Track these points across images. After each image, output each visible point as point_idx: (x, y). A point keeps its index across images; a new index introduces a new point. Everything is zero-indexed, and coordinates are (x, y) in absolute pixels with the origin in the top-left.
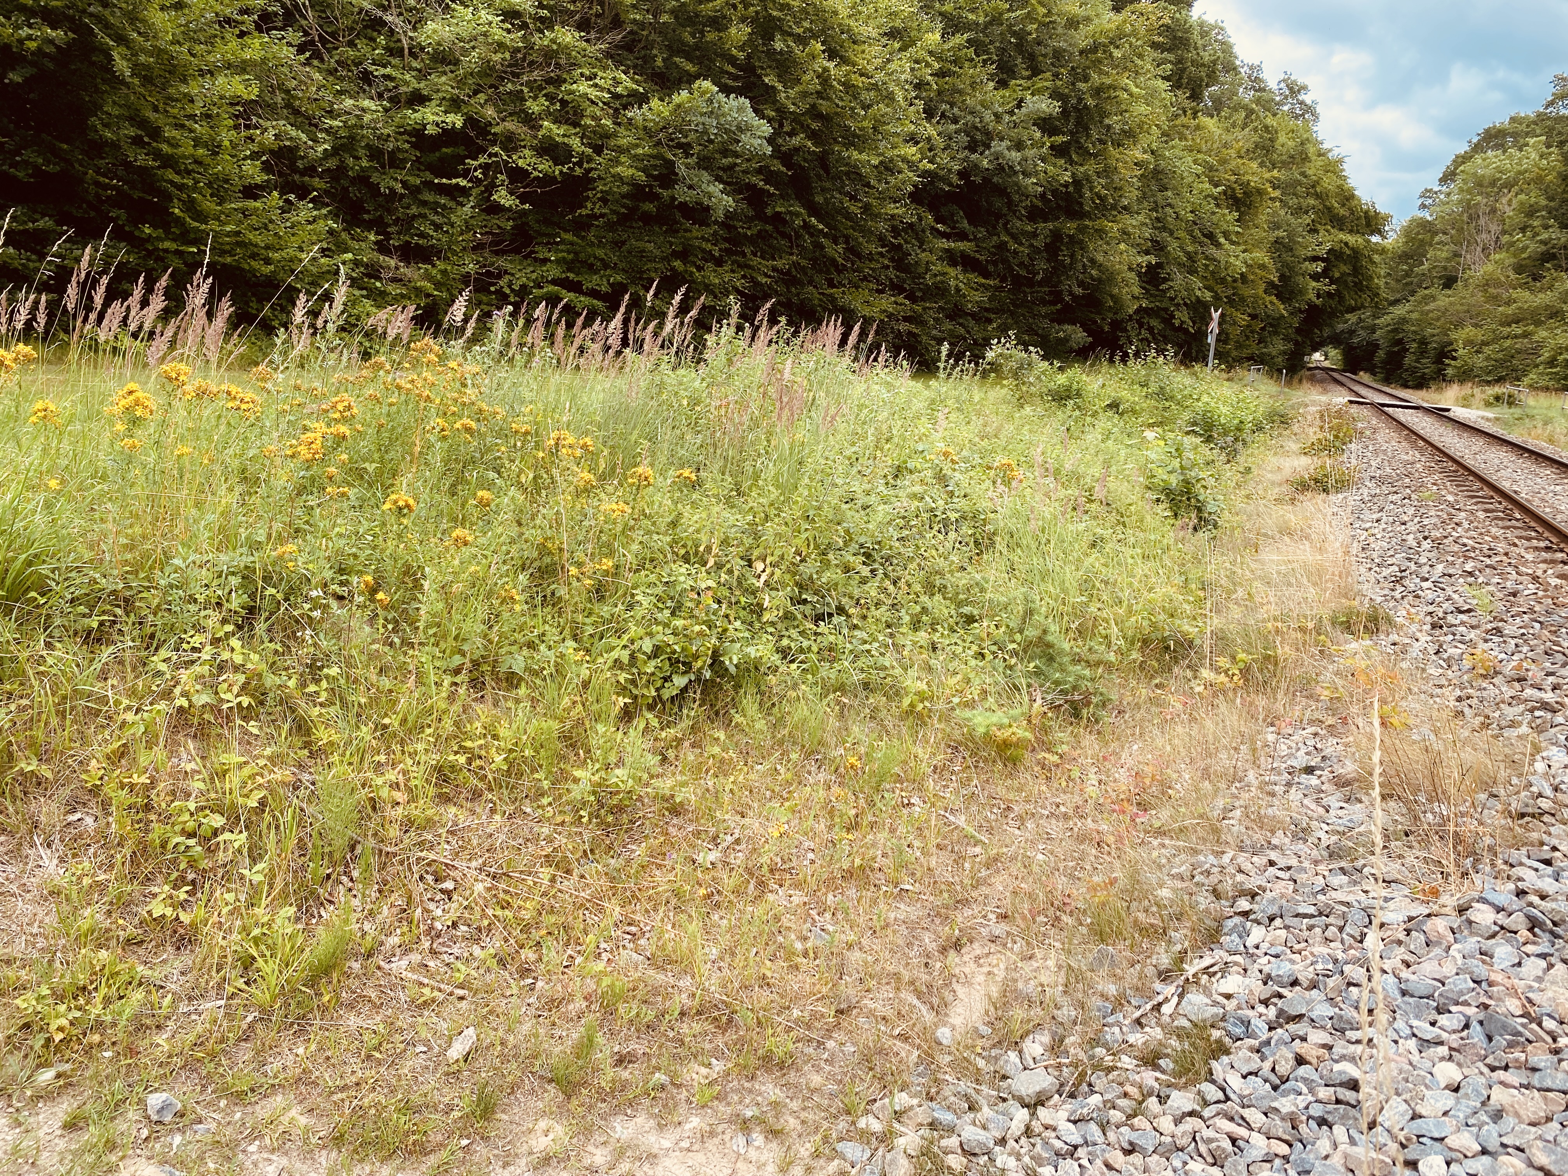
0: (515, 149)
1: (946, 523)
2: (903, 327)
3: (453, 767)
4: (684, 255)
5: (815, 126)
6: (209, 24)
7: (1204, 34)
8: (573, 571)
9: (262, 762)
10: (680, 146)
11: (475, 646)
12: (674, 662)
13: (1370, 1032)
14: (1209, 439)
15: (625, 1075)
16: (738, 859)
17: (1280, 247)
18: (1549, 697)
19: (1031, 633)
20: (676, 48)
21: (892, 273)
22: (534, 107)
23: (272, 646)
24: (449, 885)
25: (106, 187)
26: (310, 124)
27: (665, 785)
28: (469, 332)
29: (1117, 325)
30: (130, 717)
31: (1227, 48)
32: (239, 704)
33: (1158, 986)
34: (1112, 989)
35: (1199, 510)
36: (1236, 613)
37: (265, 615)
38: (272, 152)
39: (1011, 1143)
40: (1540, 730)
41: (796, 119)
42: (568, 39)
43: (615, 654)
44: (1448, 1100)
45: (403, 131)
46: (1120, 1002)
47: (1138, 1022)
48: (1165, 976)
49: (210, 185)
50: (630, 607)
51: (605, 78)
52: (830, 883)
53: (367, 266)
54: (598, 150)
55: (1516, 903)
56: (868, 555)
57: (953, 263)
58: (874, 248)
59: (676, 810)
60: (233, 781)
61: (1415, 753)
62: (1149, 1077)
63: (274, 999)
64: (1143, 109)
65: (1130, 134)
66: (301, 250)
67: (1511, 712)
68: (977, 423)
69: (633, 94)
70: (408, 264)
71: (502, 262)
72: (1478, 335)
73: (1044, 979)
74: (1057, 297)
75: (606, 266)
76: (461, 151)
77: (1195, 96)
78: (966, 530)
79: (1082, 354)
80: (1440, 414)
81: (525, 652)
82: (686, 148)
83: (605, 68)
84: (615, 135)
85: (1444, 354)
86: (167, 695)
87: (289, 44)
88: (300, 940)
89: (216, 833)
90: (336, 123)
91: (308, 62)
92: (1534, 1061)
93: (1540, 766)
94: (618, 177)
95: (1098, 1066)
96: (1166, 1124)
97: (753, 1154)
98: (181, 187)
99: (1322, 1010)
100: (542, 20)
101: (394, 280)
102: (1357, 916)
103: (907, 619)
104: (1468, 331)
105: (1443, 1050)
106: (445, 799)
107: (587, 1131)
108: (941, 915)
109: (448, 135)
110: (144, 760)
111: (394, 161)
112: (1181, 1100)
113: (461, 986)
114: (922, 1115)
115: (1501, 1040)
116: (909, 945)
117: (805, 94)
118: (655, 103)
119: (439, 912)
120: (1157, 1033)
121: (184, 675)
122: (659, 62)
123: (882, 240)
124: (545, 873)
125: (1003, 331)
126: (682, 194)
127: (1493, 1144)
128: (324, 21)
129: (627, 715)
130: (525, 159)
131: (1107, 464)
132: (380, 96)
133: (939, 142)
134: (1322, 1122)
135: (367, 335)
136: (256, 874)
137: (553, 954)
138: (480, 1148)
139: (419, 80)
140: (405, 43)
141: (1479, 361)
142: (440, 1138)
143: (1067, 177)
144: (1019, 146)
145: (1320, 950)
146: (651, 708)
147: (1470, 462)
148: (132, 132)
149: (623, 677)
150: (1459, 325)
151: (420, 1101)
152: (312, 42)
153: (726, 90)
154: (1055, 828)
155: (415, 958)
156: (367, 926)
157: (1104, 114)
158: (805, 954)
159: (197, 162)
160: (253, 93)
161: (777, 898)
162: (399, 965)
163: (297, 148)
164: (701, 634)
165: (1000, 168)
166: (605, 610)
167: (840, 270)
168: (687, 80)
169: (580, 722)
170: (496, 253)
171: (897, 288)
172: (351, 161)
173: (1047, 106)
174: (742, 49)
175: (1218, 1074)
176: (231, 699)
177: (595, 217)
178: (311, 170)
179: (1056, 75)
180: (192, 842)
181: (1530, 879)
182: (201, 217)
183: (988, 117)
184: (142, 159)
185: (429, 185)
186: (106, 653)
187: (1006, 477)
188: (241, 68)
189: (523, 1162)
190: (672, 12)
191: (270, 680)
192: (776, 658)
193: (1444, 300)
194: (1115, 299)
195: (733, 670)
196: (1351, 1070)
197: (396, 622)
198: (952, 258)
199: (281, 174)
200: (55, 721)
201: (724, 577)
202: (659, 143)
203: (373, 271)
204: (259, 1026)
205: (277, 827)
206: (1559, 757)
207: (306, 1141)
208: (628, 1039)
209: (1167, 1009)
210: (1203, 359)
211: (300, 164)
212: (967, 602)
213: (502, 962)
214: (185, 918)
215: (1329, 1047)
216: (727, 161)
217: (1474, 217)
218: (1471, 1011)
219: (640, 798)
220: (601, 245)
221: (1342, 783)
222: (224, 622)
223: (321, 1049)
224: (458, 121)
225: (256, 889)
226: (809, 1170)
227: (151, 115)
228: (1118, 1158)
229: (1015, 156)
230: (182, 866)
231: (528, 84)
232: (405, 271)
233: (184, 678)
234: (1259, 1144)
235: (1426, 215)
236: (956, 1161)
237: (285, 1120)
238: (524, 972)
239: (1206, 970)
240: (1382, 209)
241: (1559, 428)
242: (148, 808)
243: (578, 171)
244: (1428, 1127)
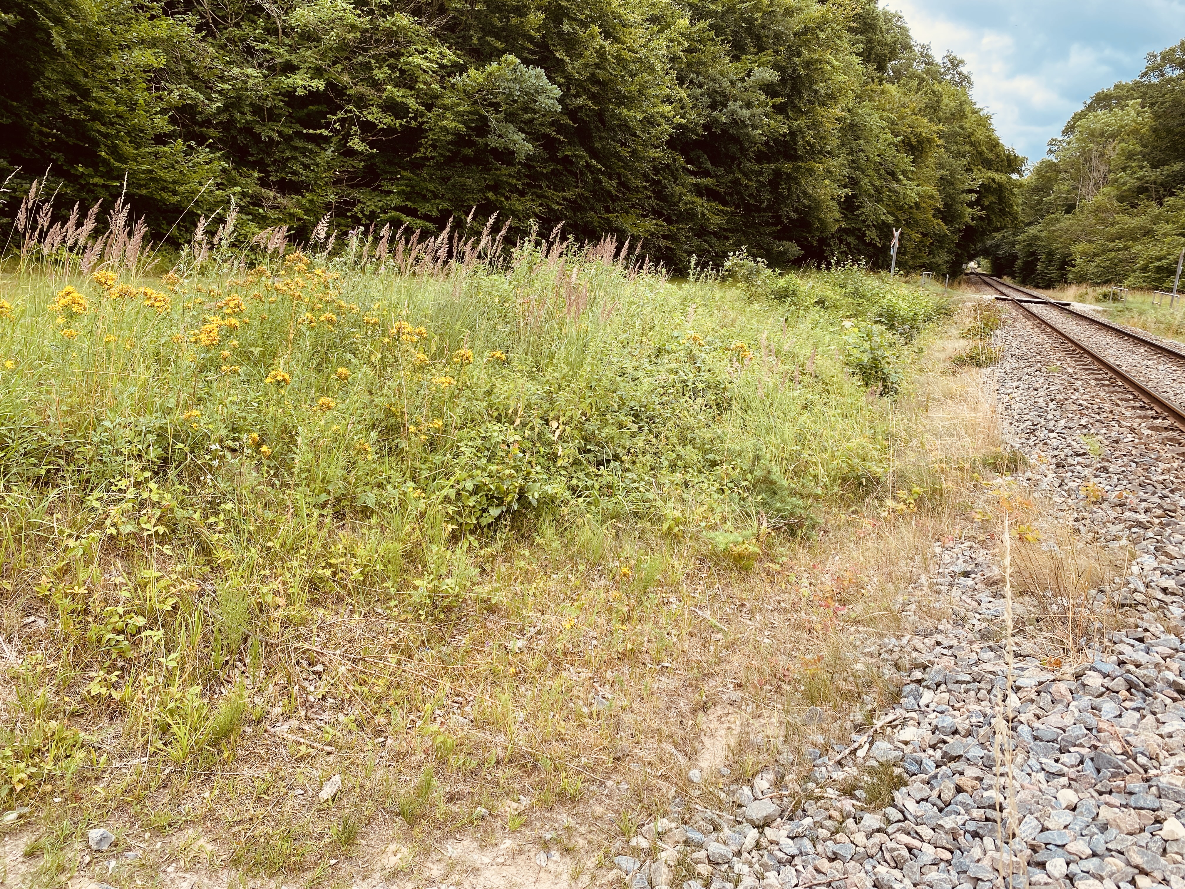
0: (365, 107)
1: (695, 391)
2: (662, 243)
3: (321, 579)
4: (495, 188)
5: (595, 89)
6: (127, 9)
7: (887, 21)
8: (412, 429)
9: (174, 576)
10: (491, 104)
11: (337, 487)
12: (489, 498)
13: (1009, 768)
14: (891, 327)
15: (455, 809)
16: (540, 645)
17: (945, 183)
18: (1142, 517)
19: (759, 473)
20: (488, 30)
21: (653, 202)
22: (380, 74)
23: (181, 487)
24: (319, 668)
25: (48, 135)
26: (206, 87)
27: (484, 590)
28: (330, 247)
29: (823, 241)
30: (71, 542)
31: (904, 31)
32: (156, 532)
33: (854, 736)
34: (820, 739)
35: (884, 380)
36: (912, 457)
37: (175, 464)
38: (177, 108)
39: (745, 855)
40: (1135, 542)
41: (580, 84)
42: (405, 22)
43: (445, 492)
44: (1068, 817)
45: (278, 93)
46: (826, 749)
47: (840, 763)
48: (859, 729)
49: (129, 134)
50: (456, 456)
51: (434, 52)
52: (609, 663)
53: (252, 196)
54: (429, 108)
55: (1118, 671)
56: (636, 416)
57: (700, 194)
58: (639, 183)
59: (492, 609)
60: (152, 591)
61: (1044, 560)
62: (847, 804)
63: (186, 756)
64: (842, 78)
65: (832, 97)
66: (201, 184)
67: (1114, 529)
68: (718, 315)
69: (455, 65)
70: (284, 195)
71: (356, 194)
72: (1091, 248)
73: (770, 732)
74: (778, 220)
75: (436, 197)
76: (324, 108)
77: (881, 68)
78: (710, 396)
79: (797, 264)
80: (1063, 307)
81: (376, 491)
82: (496, 106)
83: (433, 45)
84: (442, 96)
85: (1066, 262)
86: (100, 525)
87: (189, 25)
88: (205, 711)
89: (139, 630)
90: (226, 86)
91: (204, 39)
92: (1131, 787)
93: (1135, 569)
94: (444, 128)
95: (810, 797)
96: (860, 838)
97: (551, 866)
98: (106, 136)
99: (975, 752)
100: (385, 7)
101: (274, 207)
102: (1002, 682)
103: (665, 463)
104: (1083, 246)
105: (1064, 780)
106: (316, 603)
107: (426, 852)
108: (692, 685)
109: (313, 96)
110: (82, 576)
111: (272, 116)
112: (872, 820)
113: (329, 744)
114: (678, 835)
115: (1106, 772)
116: (668, 708)
117: (586, 66)
118: (472, 72)
119: (312, 688)
120: (854, 771)
121: (113, 510)
122: (475, 41)
123: (646, 177)
124: (393, 658)
125: (737, 245)
126: (493, 142)
127: (1101, 849)
128: (216, 7)
129: (454, 538)
130: (373, 115)
131: (815, 346)
132: (260, 65)
133: (689, 102)
134: (975, 835)
135: (252, 249)
136: (171, 661)
137: (399, 719)
138: (345, 866)
139: (290, 54)
140: (279, 24)
141: (1092, 268)
142: (314, 858)
143: (785, 129)
144: (749, 105)
145: (974, 707)
146: (472, 532)
147: (1085, 344)
148: (67, 93)
149: (451, 509)
150: (1077, 240)
151: (299, 831)
152: (207, 24)
153: (526, 62)
154: (777, 619)
155: (294, 723)
156: (257, 700)
157: (812, 82)
158: (591, 716)
159: (120, 116)
160: (162, 62)
161: (569, 674)
162: (282, 729)
163: (196, 105)
164: (510, 476)
165: (735, 122)
166: (437, 459)
167: (614, 199)
168: (497, 55)
169: (418, 544)
170: (352, 187)
171: (657, 213)
172: (238, 116)
173: (769, 75)
174: (538, 30)
175: (899, 801)
176: (149, 528)
177: (427, 159)
178: (208, 122)
179: (776, 52)
180: (121, 638)
181: (1128, 652)
182: (122, 158)
183: (725, 83)
184: (76, 114)
185: (299, 134)
186: (52, 494)
187: (740, 356)
188: (153, 43)
189: (378, 875)
190: (485, 2)
191: (180, 514)
192: (567, 494)
193: (1066, 222)
194: (822, 221)
195: (535, 503)
196: (996, 796)
197: (276, 469)
198: (699, 191)
199: (184, 126)
200: (13, 546)
201: (527, 433)
202: (475, 102)
203: (257, 201)
204: (174, 776)
205: (187, 626)
206: (1149, 562)
207: (212, 863)
208: (456, 782)
209: (861, 753)
210: (887, 267)
211: (199, 118)
212: (711, 451)
213: (360, 726)
214: (116, 695)
215: (980, 779)
216: (526, 116)
217: (1088, 160)
218: (1085, 751)
219: (465, 601)
220: (431, 180)
221: (990, 583)
222: (144, 469)
223: (222, 793)
224: (320, 85)
225: (171, 673)
226: (594, 877)
227: (82, 80)
228: (824, 864)
229: (746, 113)
230: (114, 656)
231: (375, 57)
232: (281, 200)
233: (113, 513)
234: (929, 852)
235: (1053, 158)
236: (704, 869)
237: (195, 847)
238: (378, 732)
239: (889, 724)
240: (1020, 153)
241: (1150, 318)
242: (86, 612)
243: (414, 124)
244: (1053, 837)
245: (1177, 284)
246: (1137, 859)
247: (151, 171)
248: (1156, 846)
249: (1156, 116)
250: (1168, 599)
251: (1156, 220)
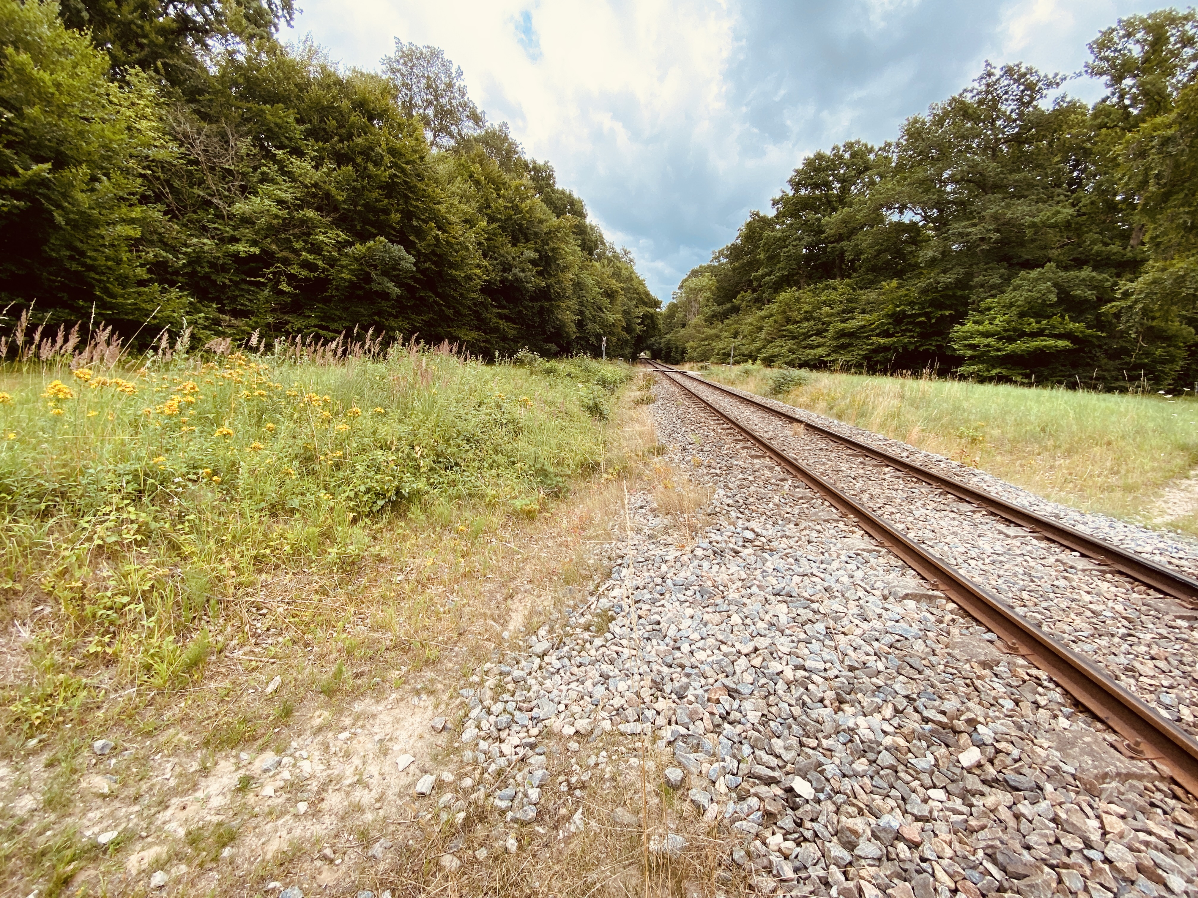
0: (289, 265)
1: (502, 424)
2: (482, 345)
3: (264, 556)
4: (379, 313)
5: (435, 259)
6: (111, 199)
7: (592, 229)
8: (322, 458)
9: (151, 567)
10: (372, 265)
11: (273, 496)
12: (377, 495)
13: (663, 602)
14: (604, 387)
15: (359, 682)
16: (412, 577)
17: (625, 313)
18: (718, 471)
19: (538, 466)
20: (366, 222)
21: (475, 322)
22: (297, 246)
23: (154, 508)
24: (264, 611)
25: (54, 281)
26: (174, 250)
27: (375, 550)
28: (262, 349)
29: (569, 343)
30: (67, 553)
31: (601, 235)
32: (135, 540)
33: (589, 598)
34: (572, 603)
35: (600, 413)
36: (615, 451)
37: (147, 494)
38: (153, 264)
39: (534, 674)
40: (715, 484)
41: (425, 255)
42: (312, 214)
43: (347, 494)
44: (689, 622)
45: (227, 255)
46: (575, 607)
47: (582, 614)
48: (592, 594)
49: (116, 279)
50: (354, 472)
51: (332, 233)
52: (456, 581)
53: (213, 319)
54: (332, 266)
55: (709, 546)
56: (468, 440)
57: (501, 319)
58: (466, 312)
59: (381, 560)
60: (135, 578)
61: (675, 497)
62: (586, 635)
63: (165, 683)
64: (571, 258)
65: (567, 268)
66: (174, 312)
67: (706, 478)
68: (513, 383)
69: (347, 241)
70: (236, 319)
71: (287, 317)
72: (694, 345)
73: (546, 604)
74: (544, 333)
75: (341, 319)
76: (261, 265)
77: (591, 254)
78: (510, 426)
79: (556, 355)
80: (683, 374)
81: (300, 497)
82: (375, 267)
83: (332, 229)
84: (339, 260)
85: (684, 352)
86: (90, 539)
87: (159, 211)
88: (178, 652)
89: (125, 605)
90: (189, 250)
91: (170, 220)
92: (717, 602)
93: (716, 496)
94: (342, 278)
95: (567, 635)
96: (593, 652)
97: (422, 704)
98: (100, 281)
99: (648, 596)
100: (298, 205)
101: (229, 326)
102: (658, 559)
103: (486, 465)
104: (691, 344)
105: (688, 604)
106: (260, 571)
107: (341, 711)
108: (504, 585)
109: (252, 257)
110: (77, 574)
111: (224, 269)
112: (598, 642)
113: (273, 658)
114: (496, 671)
115: (706, 597)
116: (490, 600)
117: (429, 245)
118: (358, 246)
119: (259, 625)
120: (589, 617)
121: (99, 528)
122: (358, 228)
123: (470, 308)
124: (316, 598)
125: (523, 346)
126: (375, 287)
127: (704, 635)
128: (178, 200)
129: (355, 521)
130: (294, 270)
131: (565, 398)
132: (213, 238)
133: (491, 268)
134: (648, 639)
135: (206, 352)
136: (151, 622)
137: (320, 634)
138: (285, 731)
139: (234, 231)
140: (225, 213)
141: (695, 354)
142: (263, 731)
143: (544, 284)
144: (523, 271)
145: (646, 574)
146: (367, 516)
147: (693, 390)
148: (68, 253)
149: (351, 504)
150: (687, 341)
151: (252, 716)
152: (172, 210)
153: (392, 242)
154: (550, 543)
155: (247, 648)
156: (219, 638)
157: (556, 259)
158: (445, 613)
159: (109, 268)
160: (139, 234)
161: (432, 591)
162: (239, 654)
163: (167, 262)
164: (389, 480)
165: (516, 280)
166: (341, 474)
167: (453, 320)
168: (373, 236)
169: (330, 527)
170: (284, 313)
171: (478, 329)
172: (199, 269)
173: (533, 255)
174: (398, 223)
175: (611, 630)
176: (129, 537)
177: (334, 297)
178: (176, 273)
179: (536, 243)
180: (110, 612)
181: (714, 537)
182: (113, 296)
183: (510, 258)
184: (75, 266)
185: (244, 281)
186: (51, 521)
187: (524, 404)
188: (132, 221)
189: (308, 733)
190: (363, 205)
191: (153, 525)
192: (427, 488)
193: (682, 332)
194: (567, 333)
195: (407, 495)
196: (657, 617)
197: (228, 490)
198: (500, 316)
199: (159, 274)
200: (21, 560)
201: (400, 454)
202: (361, 264)
203: (217, 322)
204: (157, 697)
205: (162, 598)
206: (721, 492)
207: (188, 748)
208: (360, 665)
209: (593, 607)
210: (601, 355)
211: (170, 270)
212: (511, 456)
213: (294, 643)
214: (109, 651)
215: (649, 610)
216: (395, 273)
217: (690, 302)
218: (696, 588)
219: (363, 557)
220: (337, 309)
221: (653, 510)
222: (123, 499)
223: (194, 701)
224: (257, 251)
225: (151, 630)
226: (447, 705)
227: (79, 245)
228: (575, 670)
229: (522, 275)
230: (106, 625)
231: (293, 234)
232: (233, 321)
233: (99, 530)
234: (626, 653)
235: (674, 301)
236: (511, 687)
237: (175, 740)
238: (307, 645)
239: (607, 589)
240: (659, 299)
241: (721, 376)
242: (83, 598)
243: (322, 276)
244: (684, 633)
245: (731, 361)
246: (720, 637)
247: (135, 304)
248: (728, 630)
249: (718, 282)
250: (730, 509)
251: (721, 331)
